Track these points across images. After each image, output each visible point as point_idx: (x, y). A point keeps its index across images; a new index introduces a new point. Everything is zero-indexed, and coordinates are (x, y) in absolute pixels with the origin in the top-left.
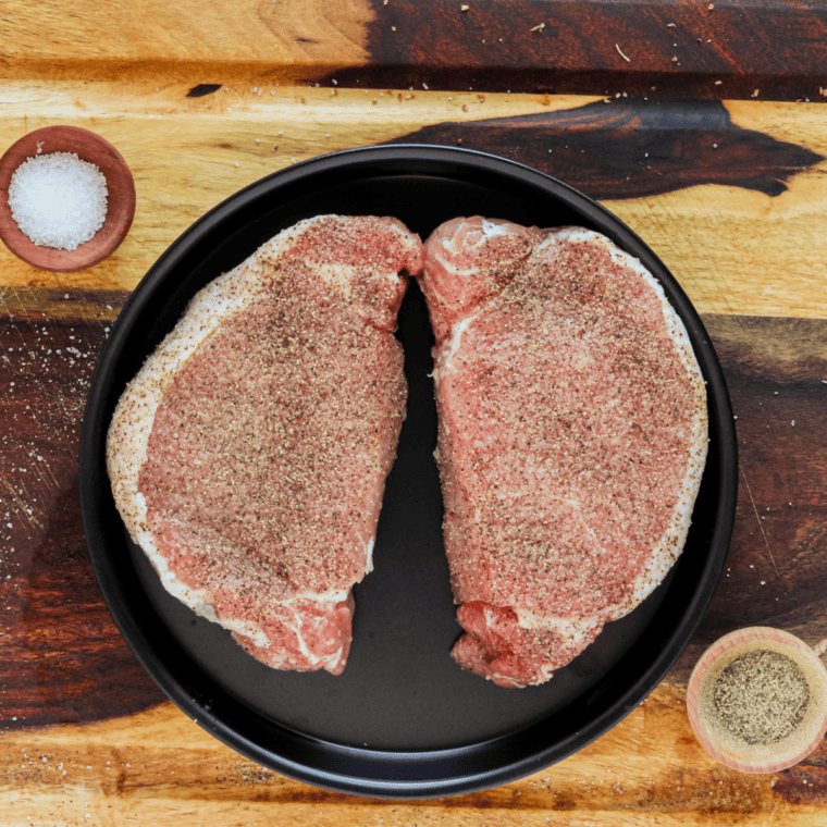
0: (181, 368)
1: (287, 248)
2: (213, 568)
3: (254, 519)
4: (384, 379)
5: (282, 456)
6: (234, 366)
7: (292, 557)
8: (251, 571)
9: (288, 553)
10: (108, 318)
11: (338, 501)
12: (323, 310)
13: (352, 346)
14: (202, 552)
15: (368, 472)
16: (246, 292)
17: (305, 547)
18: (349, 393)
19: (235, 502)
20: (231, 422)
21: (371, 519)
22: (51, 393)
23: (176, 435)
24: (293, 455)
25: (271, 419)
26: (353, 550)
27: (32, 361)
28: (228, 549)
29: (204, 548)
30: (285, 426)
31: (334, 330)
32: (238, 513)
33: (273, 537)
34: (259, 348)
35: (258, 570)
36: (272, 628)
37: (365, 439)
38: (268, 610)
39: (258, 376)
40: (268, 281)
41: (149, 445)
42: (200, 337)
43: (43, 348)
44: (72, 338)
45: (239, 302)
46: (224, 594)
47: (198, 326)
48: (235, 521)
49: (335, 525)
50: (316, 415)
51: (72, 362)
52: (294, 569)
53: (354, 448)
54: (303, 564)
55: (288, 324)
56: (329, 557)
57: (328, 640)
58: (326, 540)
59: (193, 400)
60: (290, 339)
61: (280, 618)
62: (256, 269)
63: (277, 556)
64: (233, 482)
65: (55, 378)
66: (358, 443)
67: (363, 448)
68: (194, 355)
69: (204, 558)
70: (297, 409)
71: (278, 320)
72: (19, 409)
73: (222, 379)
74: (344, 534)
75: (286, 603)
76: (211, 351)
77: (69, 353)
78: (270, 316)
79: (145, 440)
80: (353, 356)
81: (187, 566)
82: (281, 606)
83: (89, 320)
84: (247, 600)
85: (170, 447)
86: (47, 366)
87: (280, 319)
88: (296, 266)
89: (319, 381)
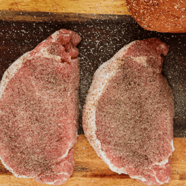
0: (99, 98)
1: (124, 53)
2: (124, 160)
3: (134, 142)
4: (163, 89)
5: (138, 120)
6: (116, 94)
7: (149, 152)
8: (137, 160)
9: (147, 151)
10: (34, 20)
11: (159, 131)
12: (139, 72)
13: (151, 81)
14: (120, 156)
15: (166, 119)
16: (114, 69)
17: (152, 148)
18: (154, 96)
19: (127, 137)
20: (120, 111)
21: (170, 134)
22: (16, 45)
23: (104, 119)
24: (141, 119)
25: (132, 108)
26: (167, 145)
27: (10, 34)
28: (128, 153)
29: (120, 154)
30: (137, 110)
31: (144, 78)
32: (129, 140)
33: (141, 147)
34: (122, 87)
35: (139, 159)
36: (147, 177)
37: (163, 109)
38: (145, 171)
39: (124, 95)
40: (120, 65)
41: (96, 124)
42: (103, 87)
43: (13, 30)
44: (23, 27)
45: (112, 73)
46: (130, 169)
47: (101, 84)
48: (128, 143)
49: (160, 139)
50: (146, 105)
51: (23, 35)
52: (150, 156)
53: (160, 113)
54: (152, 154)
55: (129, 78)
56: (160, 150)
57: (165, 177)
58: (158, 144)
59: (106, 107)
60: (131, 82)
61: (149, 173)
62: (116, 62)
63: (144, 153)
64: (125, 131)
65: (17, 40)
66: (161, 111)
67: (163, 112)
68: (102, 93)
69: (121, 158)
70: (139, 105)
71: (125, 77)
72: (6, 50)
73: (113, 99)
74: (163, 141)
75: (150, 168)
76: (107, 91)
77: (22, 32)
78: (123, 76)
79: (95, 123)
80: (152, 84)
81: (116, 161)
82: (148, 169)
83: (28, 21)
84: (137, 169)
85: (103, 123)
86: (15, 36)
87: (126, 77)
88: (128, 58)
89: (144, 95)
